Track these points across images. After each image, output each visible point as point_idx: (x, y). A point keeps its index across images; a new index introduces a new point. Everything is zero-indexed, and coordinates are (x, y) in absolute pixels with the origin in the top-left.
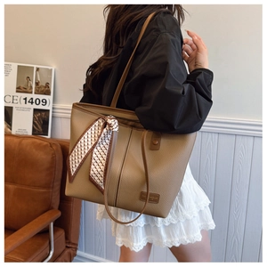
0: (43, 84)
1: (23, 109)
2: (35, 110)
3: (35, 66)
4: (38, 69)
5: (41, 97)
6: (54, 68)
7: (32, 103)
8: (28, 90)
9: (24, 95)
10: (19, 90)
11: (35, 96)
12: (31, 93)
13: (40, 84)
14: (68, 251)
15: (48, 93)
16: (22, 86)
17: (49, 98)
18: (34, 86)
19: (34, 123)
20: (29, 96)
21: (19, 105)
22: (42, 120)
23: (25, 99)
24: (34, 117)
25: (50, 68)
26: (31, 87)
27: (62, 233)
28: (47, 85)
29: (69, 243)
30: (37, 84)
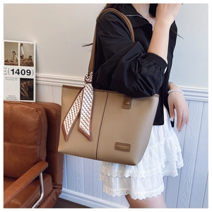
0: (26, 57)
1: (11, 79)
2: (21, 79)
3: (19, 42)
4: (22, 45)
5: (26, 68)
6: (34, 42)
7: (19, 73)
8: (15, 62)
9: (12, 67)
10: (7, 63)
11: (21, 68)
12: (17, 65)
13: (24, 58)
14: (55, 191)
15: (31, 64)
16: (9, 59)
17: (32, 69)
18: (19, 59)
19: (21, 90)
20: (16, 68)
21: (8, 75)
22: (28, 88)
23: (13, 70)
25: (32, 43)
26: (17, 60)
27: (50, 178)
28: (30, 58)
29: (56, 185)
30: (22, 57)
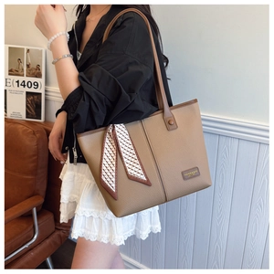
0: (33, 66)
1: (16, 92)
2: (27, 93)
3: (26, 48)
4: (28, 51)
5: (33, 80)
6: (43, 48)
7: (24, 86)
8: (20, 73)
9: (16, 78)
10: (11, 72)
11: (27, 79)
15: (39, 75)
16: (14, 68)
17: (41, 81)
18: (25, 69)
19: (27, 106)
20: (21, 79)
21: (12, 88)
22: (34, 103)
23: (18, 82)
24: (27, 101)
25: (40, 49)
27: (50, 217)
28: (38, 67)
30: (28, 66)
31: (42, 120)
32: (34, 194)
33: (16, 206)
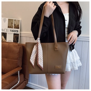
1: (10, 34)
2: (14, 34)
3: (14, 19)
4: (15, 20)
5: (16, 29)
6: (20, 19)
7: (13, 31)
8: (12, 27)
10: (9, 27)
11: (14, 29)
13: (16, 25)
14: (25, 81)
15: (18, 28)
17: (19, 30)
19: (14, 38)
21: (9, 32)
23: (11, 30)
24: (14, 36)
25: (19, 19)
26: (13, 26)
27: (23, 75)
28: (18, 25)
29: (25, 79)
31: (19, 43)
32: (18, 67)
33: (13, 70)
